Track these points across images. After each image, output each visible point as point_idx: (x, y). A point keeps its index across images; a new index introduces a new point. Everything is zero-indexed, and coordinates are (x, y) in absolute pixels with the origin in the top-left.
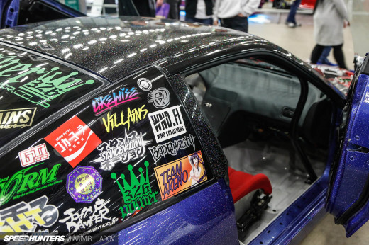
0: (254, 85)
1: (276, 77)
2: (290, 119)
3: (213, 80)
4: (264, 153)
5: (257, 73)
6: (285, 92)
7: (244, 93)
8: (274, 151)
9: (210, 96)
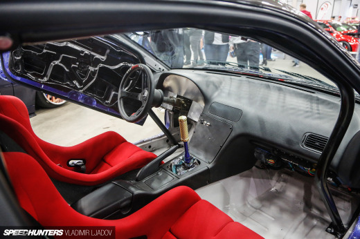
0: (264, 102)
1: (294, 92)
2: (319, 153)
3: (214, 92)
4: (273, 182)
5: (268, 87)
6: (307, 112)
7: (250, 110)
8: (285, 181)
9: (208, 113)
